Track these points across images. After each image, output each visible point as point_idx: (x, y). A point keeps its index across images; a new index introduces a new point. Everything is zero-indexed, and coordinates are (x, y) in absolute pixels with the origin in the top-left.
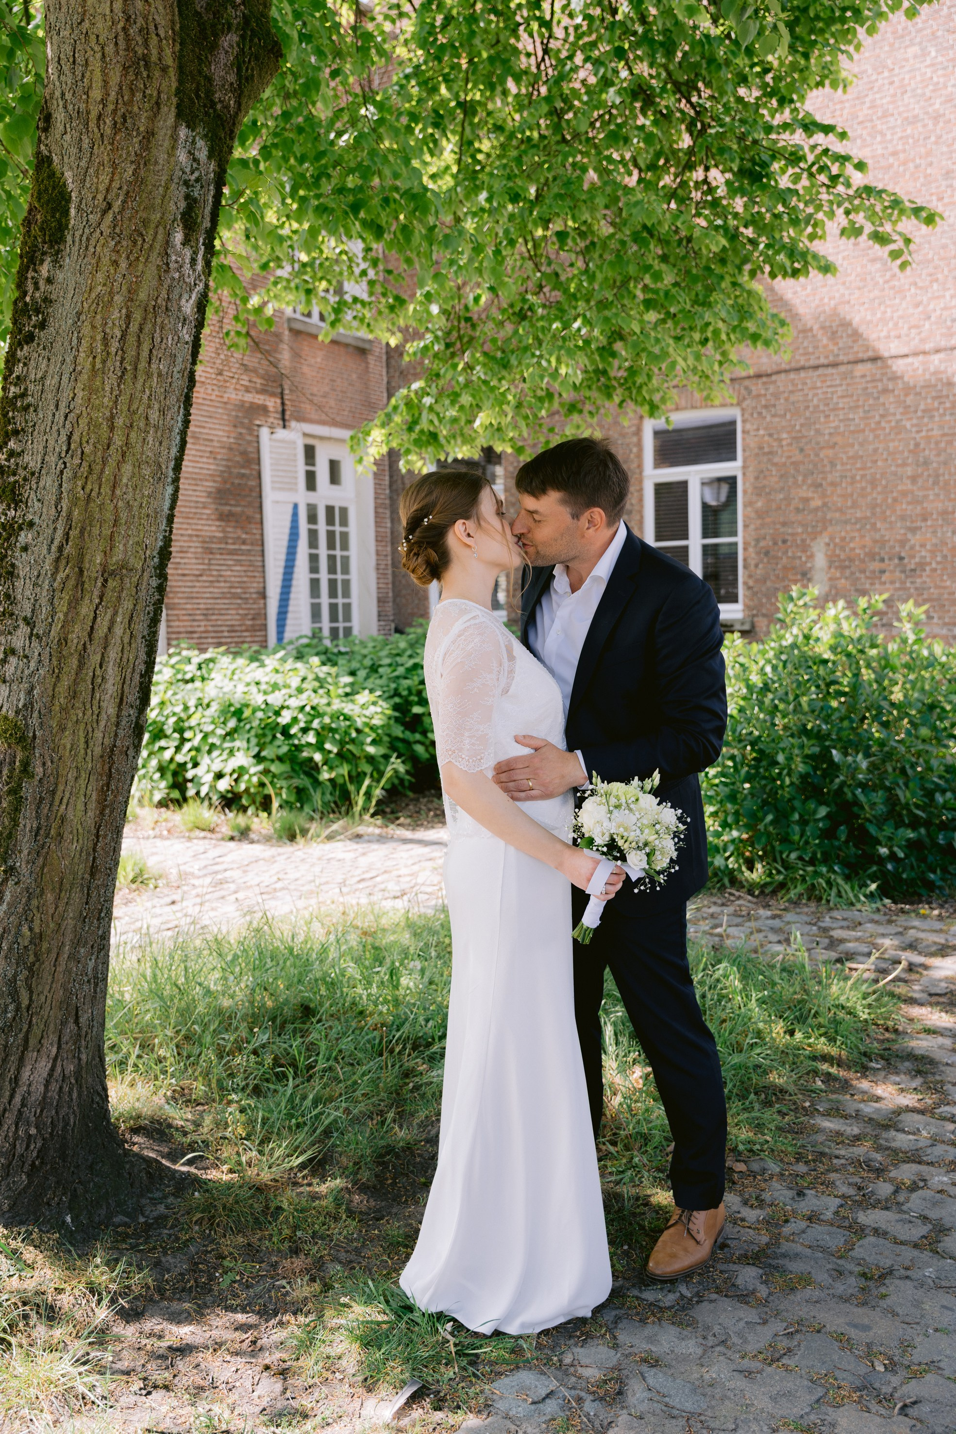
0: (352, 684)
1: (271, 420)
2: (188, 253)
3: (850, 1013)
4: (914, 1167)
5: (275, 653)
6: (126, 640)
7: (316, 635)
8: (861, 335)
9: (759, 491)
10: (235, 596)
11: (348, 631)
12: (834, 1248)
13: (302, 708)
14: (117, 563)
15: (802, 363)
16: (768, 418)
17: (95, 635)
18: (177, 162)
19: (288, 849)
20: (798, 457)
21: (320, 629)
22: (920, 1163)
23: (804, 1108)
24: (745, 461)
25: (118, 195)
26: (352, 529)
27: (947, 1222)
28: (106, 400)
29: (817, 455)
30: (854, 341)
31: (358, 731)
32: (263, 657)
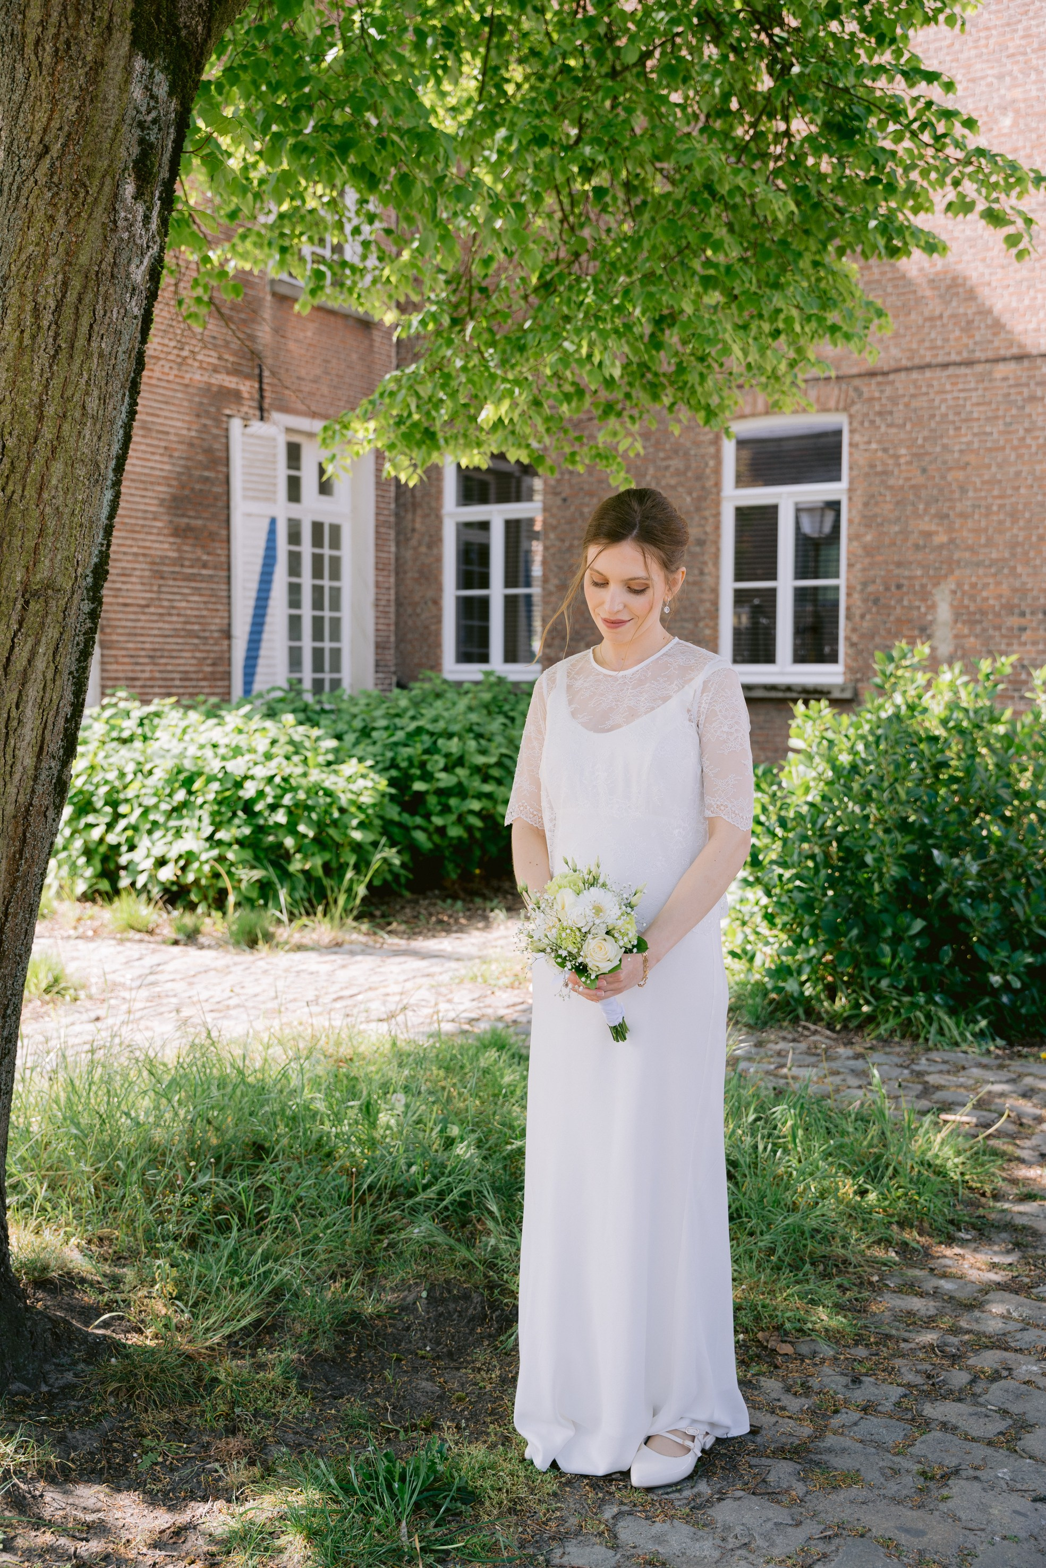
0: (336, 751)
1: (245, 409)
2: (140, 209)
3: (938, 1173)
4: (998, 1354)
5: (238, 708)
6: (50, 676)
7: (295, 686)
8: (1003, 327)
9: (868, 521)
10: (192, 634)
11: (336, 684)
12: (891, 1444)
13: (271, 779)
14: (42, 581)
15: (928, 359)
16: (883, 429)
17: (12, 668)
18: (131, 100)
19: (247, 957)
20: (919, 479)
21: (300, 681)
22: (1006, 1349)
23: (871, 1283)
24: (851, 482)
25: (57, 137)
26: (346, 553)
27: (1031, 1417)
28: (34, 384)
29: (943, 477)
30: (995, 334)
31: (342, 810)
32: (223, 713)
